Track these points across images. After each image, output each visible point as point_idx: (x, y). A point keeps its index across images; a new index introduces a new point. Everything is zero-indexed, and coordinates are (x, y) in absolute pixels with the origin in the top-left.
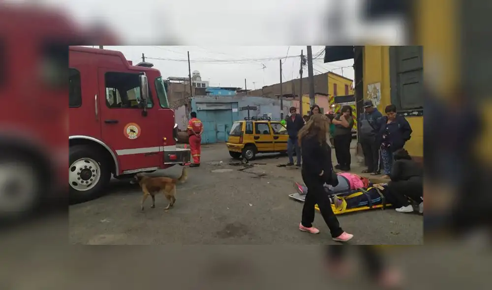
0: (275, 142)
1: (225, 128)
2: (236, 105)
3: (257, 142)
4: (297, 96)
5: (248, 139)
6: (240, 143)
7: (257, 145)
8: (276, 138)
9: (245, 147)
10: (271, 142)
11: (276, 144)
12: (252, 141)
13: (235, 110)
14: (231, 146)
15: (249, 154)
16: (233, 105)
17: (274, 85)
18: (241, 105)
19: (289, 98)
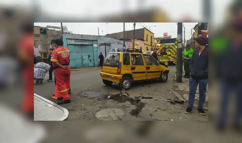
0: (148, 72)
1: (89, 58)
2: (96, 42)
3: (133, 73)
4: (130, 40)
5: (126, 70)
6: (119, 73)
7: (134, 75)
8: (148, 68)
9: (123, 77)
10: (144, 72)
11: (147, 74)
12: (129, 72)
13: (95, 45)
14: (106, 76)
15: (126, 83)
16: (94, 42)
17: (113, 34)
18: (100, 42)
19: (127, 41)
